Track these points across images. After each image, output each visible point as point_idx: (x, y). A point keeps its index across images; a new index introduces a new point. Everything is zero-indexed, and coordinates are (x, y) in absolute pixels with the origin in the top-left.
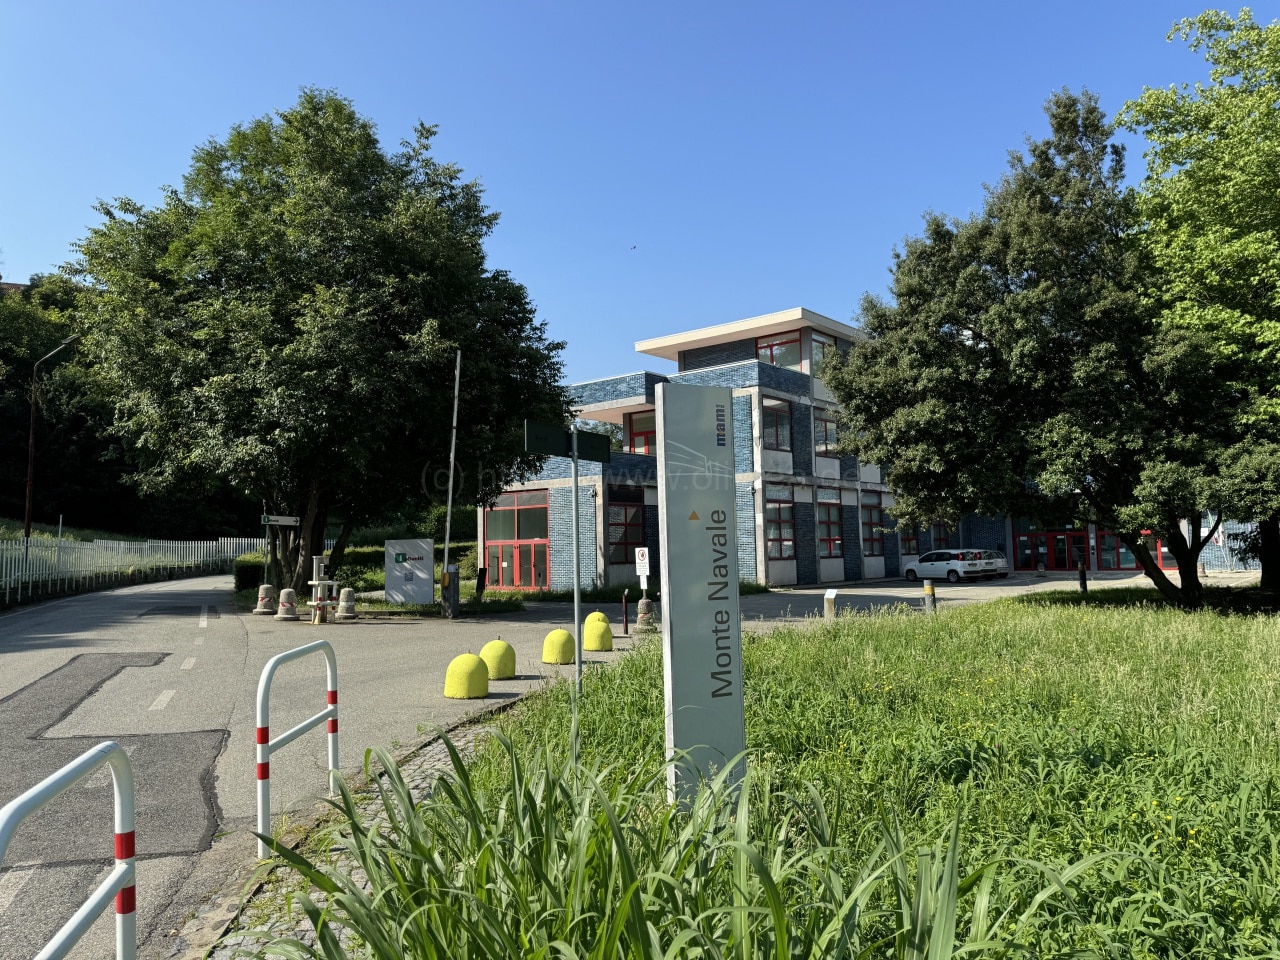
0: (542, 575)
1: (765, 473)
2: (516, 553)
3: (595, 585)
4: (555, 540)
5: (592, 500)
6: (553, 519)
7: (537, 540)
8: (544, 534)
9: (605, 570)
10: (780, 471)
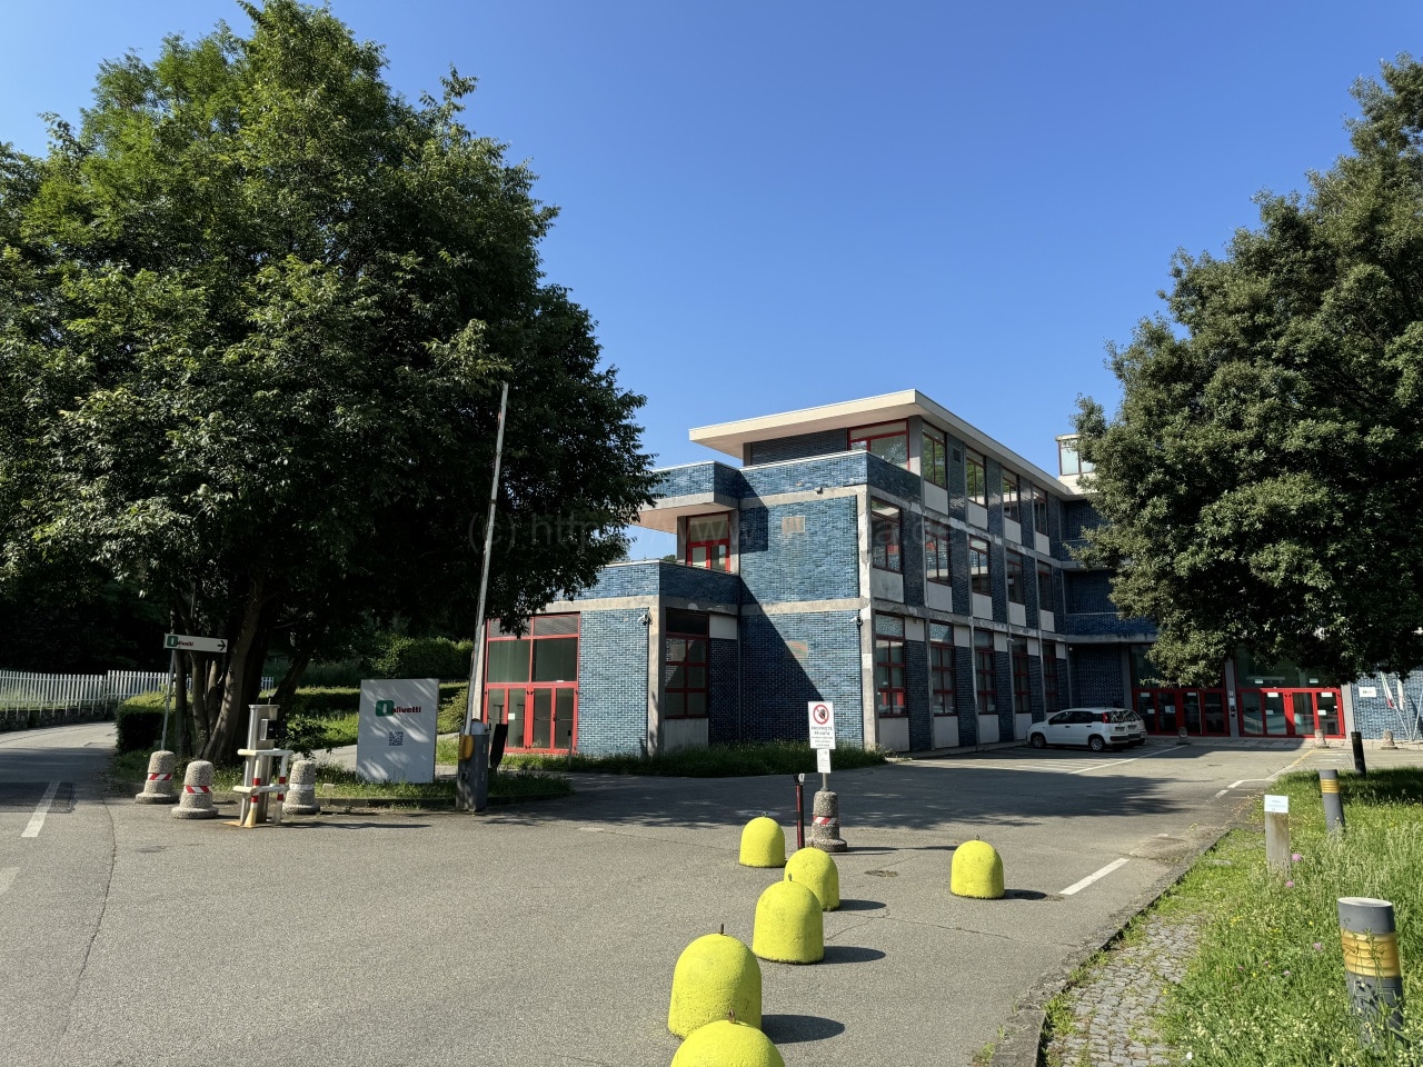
0: (566, 734)
1: (875, 599)
2: (529, 701)
3: (644, 749)
4: (587, 681)
5: (644, 628)
6: (586, 655)
7: (560, 683)
8: (571, 674)
9: (659, 728)
10: (890, 597)
